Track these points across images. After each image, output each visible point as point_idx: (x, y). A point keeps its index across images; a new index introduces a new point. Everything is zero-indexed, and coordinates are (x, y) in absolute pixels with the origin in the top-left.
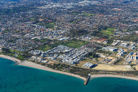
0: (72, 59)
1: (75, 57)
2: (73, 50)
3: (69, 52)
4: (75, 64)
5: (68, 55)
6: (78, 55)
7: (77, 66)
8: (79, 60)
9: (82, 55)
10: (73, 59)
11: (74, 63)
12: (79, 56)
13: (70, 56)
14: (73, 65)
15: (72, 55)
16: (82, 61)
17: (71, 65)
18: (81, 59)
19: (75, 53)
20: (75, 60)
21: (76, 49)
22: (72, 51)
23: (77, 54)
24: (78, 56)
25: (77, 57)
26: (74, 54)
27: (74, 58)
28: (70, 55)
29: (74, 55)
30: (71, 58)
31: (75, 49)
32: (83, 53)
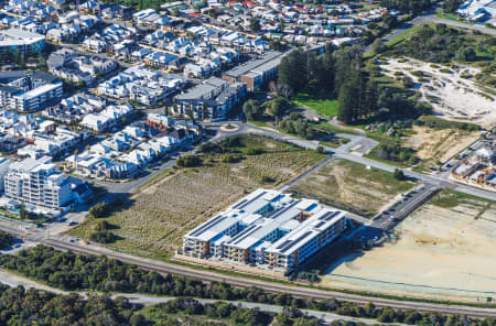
0: (64, 136)
1: (109, 114)
2: (98, 27)
3: (48, 48)
4: (81, 217)
5: (29, 85)
6: (155, 90)
7: (107, 236)
8: (158, 159)
9: (203, 90)
10: (83, 142)
11: (87, 197)
12: (167, 99)
13: (49, 101)
14: (55, 230)
15: (69, 89)
16: (194, 163)
17: (23, 228)
18: (185, 141)
19: (118, 69)
20: (97, 149)
21: (145, 15)
22: (91, 43)
23: (144, 80)
24: (155, 103)
25: (136, 116)
26: (103, 75)
28: (49, 87)
29: (103, 88)
31: (128, 14)
32: (222, 69)
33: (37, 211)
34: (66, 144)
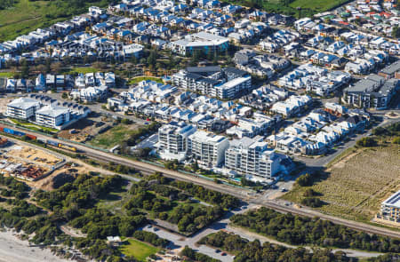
0: (260, 120)
1: (293, 102)
2: (267, 32)
3: (232, 49)
4: (290, 185)
5: (224, 77)
6: (327, 82)
7: (315, 201)
8: (341, 139)
9: (366, 84)
11: (288, 168)
12: (337, 90)
13: (241, 91)
14: (271, 196)
15: (257, 82)
16: (371, 143)
18: (360, 126)
20: (291, 130)
21: (303, 22)
22: (266, 44)
23: (314, 74)
24: (328, 94)
25: (314, 105)
26: (281, 71)
27: (280, 108)
28: (241, 80)
29: (283, 81)
30: (249, 116)
31: (290, 22)
32: (377, 67)
33: (255, 179)
34: (264, 126)
